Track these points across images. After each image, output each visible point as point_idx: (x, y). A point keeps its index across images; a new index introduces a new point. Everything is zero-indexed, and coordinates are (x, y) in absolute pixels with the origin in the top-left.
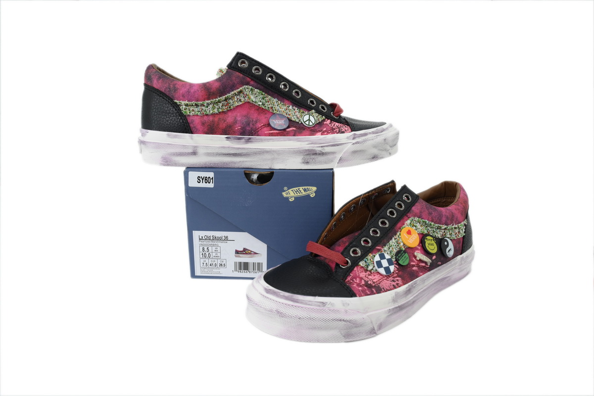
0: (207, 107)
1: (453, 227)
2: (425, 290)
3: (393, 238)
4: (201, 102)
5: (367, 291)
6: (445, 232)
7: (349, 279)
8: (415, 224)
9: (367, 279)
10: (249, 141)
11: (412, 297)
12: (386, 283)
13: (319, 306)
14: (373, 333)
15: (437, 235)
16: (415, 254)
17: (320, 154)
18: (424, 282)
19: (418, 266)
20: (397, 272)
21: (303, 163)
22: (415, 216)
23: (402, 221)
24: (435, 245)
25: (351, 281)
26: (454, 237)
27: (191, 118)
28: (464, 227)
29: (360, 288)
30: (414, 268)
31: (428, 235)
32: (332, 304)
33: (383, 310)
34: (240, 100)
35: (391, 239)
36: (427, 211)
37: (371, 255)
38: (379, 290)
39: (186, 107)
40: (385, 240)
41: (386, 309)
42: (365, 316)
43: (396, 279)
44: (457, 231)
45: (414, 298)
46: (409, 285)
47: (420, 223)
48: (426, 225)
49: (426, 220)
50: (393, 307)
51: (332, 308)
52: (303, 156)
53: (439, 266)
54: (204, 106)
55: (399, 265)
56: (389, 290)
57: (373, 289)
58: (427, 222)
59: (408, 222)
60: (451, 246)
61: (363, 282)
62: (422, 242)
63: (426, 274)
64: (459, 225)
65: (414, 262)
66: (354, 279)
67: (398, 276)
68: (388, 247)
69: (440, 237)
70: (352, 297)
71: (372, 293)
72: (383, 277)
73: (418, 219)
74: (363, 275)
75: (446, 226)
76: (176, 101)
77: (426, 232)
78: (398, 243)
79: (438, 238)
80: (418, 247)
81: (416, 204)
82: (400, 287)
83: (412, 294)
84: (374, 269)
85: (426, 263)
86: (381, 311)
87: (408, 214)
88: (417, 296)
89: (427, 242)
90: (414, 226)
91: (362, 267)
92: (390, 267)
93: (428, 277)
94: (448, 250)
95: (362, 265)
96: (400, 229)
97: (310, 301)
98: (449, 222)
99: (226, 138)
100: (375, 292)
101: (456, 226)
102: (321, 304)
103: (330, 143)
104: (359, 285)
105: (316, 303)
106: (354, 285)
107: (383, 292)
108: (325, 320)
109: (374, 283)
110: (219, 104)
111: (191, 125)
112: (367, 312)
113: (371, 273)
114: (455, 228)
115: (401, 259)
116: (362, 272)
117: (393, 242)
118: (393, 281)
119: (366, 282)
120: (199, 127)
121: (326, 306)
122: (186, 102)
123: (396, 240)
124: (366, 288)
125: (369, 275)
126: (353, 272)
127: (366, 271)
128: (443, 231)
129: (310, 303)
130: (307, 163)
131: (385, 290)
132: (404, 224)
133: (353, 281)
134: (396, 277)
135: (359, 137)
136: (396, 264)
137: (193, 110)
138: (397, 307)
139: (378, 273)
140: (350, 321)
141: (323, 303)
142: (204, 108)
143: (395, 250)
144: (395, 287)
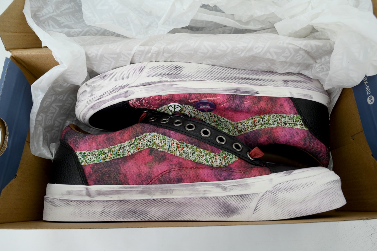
0: (275, 121)
4: (280, 126)
10: (236, 90)
17: (164, 74)
21: (181, 68)
27: (293, 112)
34: (241, 124)
39: (296, 123)
52: (182, 73)
54: (278, 123)
76: (306, 129)
99: (258, 93)
103: (153, 87)
110: (262, 123)
111: (292, 105)
120: (285, 104)
122: (295, 127)
130: (177, 67)
135: (121, 94)
137: (290, 119)
142: (278, 121)
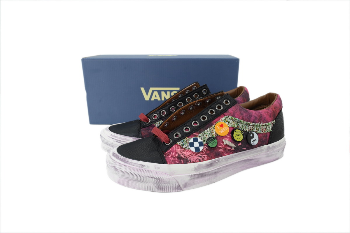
1: (261, 124)
2: (228, 166)
3: (208, 129)
5: (177, 161)
6: (252, 127)
7: (168, 152)
8: (228, 121)
9: (180, 153)
11: (214, 169)
12: (194, 158)
13: (140, 167)
14: (179, 188)
15: (245, 129)
16: (223, 140)
18: (228, 160)
19: (224, 149)
20: (206, 151)
22: (229, 115)
23: (218, 118)
24: (242, 136)
25: (169, 154)
26: (260, 131)
28: (272, 126)
29: (172, 159)
30: (221, 150)
31: (237, 128)
32: (148, 166)
33: (186, 175)
35: (207, 129)
36: (239, 112)
37: (188, 138)
38: (186, 161)
40: (202, 130)
41: (189, 175)
42: (170, 177)
43: (203, 155)
44: (264, 128)
45: (215, 170)
46: (212, 161)
47: (232, 120)
48: (238, 122)
49: (237, 118)
50: (195, 174)
51: (147, 169)
53: (244, 150)
55: (209, 147)
56: (194, 162)
57: (182, 160)
58: (238, 119)
59: (223, 118)
60: (256, 137)
61: (177, 155)
62: (232, 133)
63: (231, 155)
64: (267, 123)
65: (221, 145)
66: (171, 153)
67: (206, 154)
68: (203, 134)
69: (248, 131)
70: (163, 164)
71: (180, 163)
72: (194, 153)
73: (231, 117)
74: (178, 150)
75: (253, 124)
77: (236, 126)
78: (212, 132)
79: (246, 132)
80: (227, 136)
81: (232, 107)
82: (204, 161)
83: (215, 167)
84: (188, 147)
85: (231, 147)
86: (184, 175)
87: (225, 114)
88: (218, 168)
89: (235, 133)
90: (227, 121)
91: (179, 145)
92: (200, 147)
93: (232, 157)
94: (252, 140)
95: (179, 144)
96: (216, 123)
97: (134, 163)
98: (257, 121)
100: (182, 162)
101: (264, 124)
102: (141, 166)
104: (173, 157)
105: (138, 165)
106: (170, 157)
107: (189, 163)
108: (142, 176)
109: (184, 156)
112: (173, 174)
113: (185, 150)
114: (262, 125)
115: (211, 143)
116: (179, 148)
117: (208, 131)
118: (201, 157)
119: (179, 155)
121: (144, 167)
123: (210, 130)
124: (177, 159)
125: (183, 151)
126: (172, 148)
127: (182, 148)
128: (251, 127)
129: (134, 164)
131: (191, 161)
132: (219, 120)
133: (170, 153)
134: (204, 154)
136: (206, 146)
138: (198, 174)
139: (190, 150)
140: (159, 179)
141: (142, 165)
143: (208, 136)
144: (200, 161)
